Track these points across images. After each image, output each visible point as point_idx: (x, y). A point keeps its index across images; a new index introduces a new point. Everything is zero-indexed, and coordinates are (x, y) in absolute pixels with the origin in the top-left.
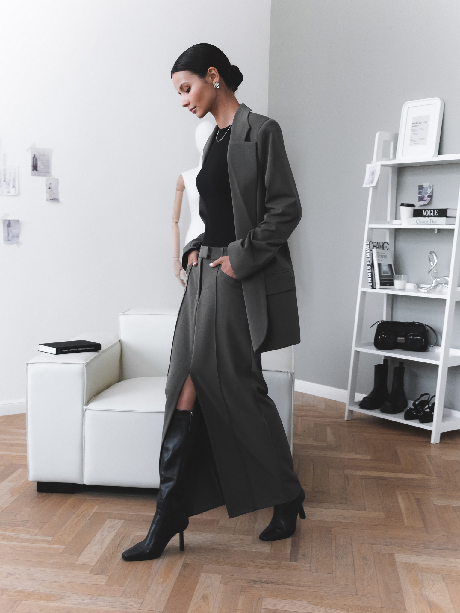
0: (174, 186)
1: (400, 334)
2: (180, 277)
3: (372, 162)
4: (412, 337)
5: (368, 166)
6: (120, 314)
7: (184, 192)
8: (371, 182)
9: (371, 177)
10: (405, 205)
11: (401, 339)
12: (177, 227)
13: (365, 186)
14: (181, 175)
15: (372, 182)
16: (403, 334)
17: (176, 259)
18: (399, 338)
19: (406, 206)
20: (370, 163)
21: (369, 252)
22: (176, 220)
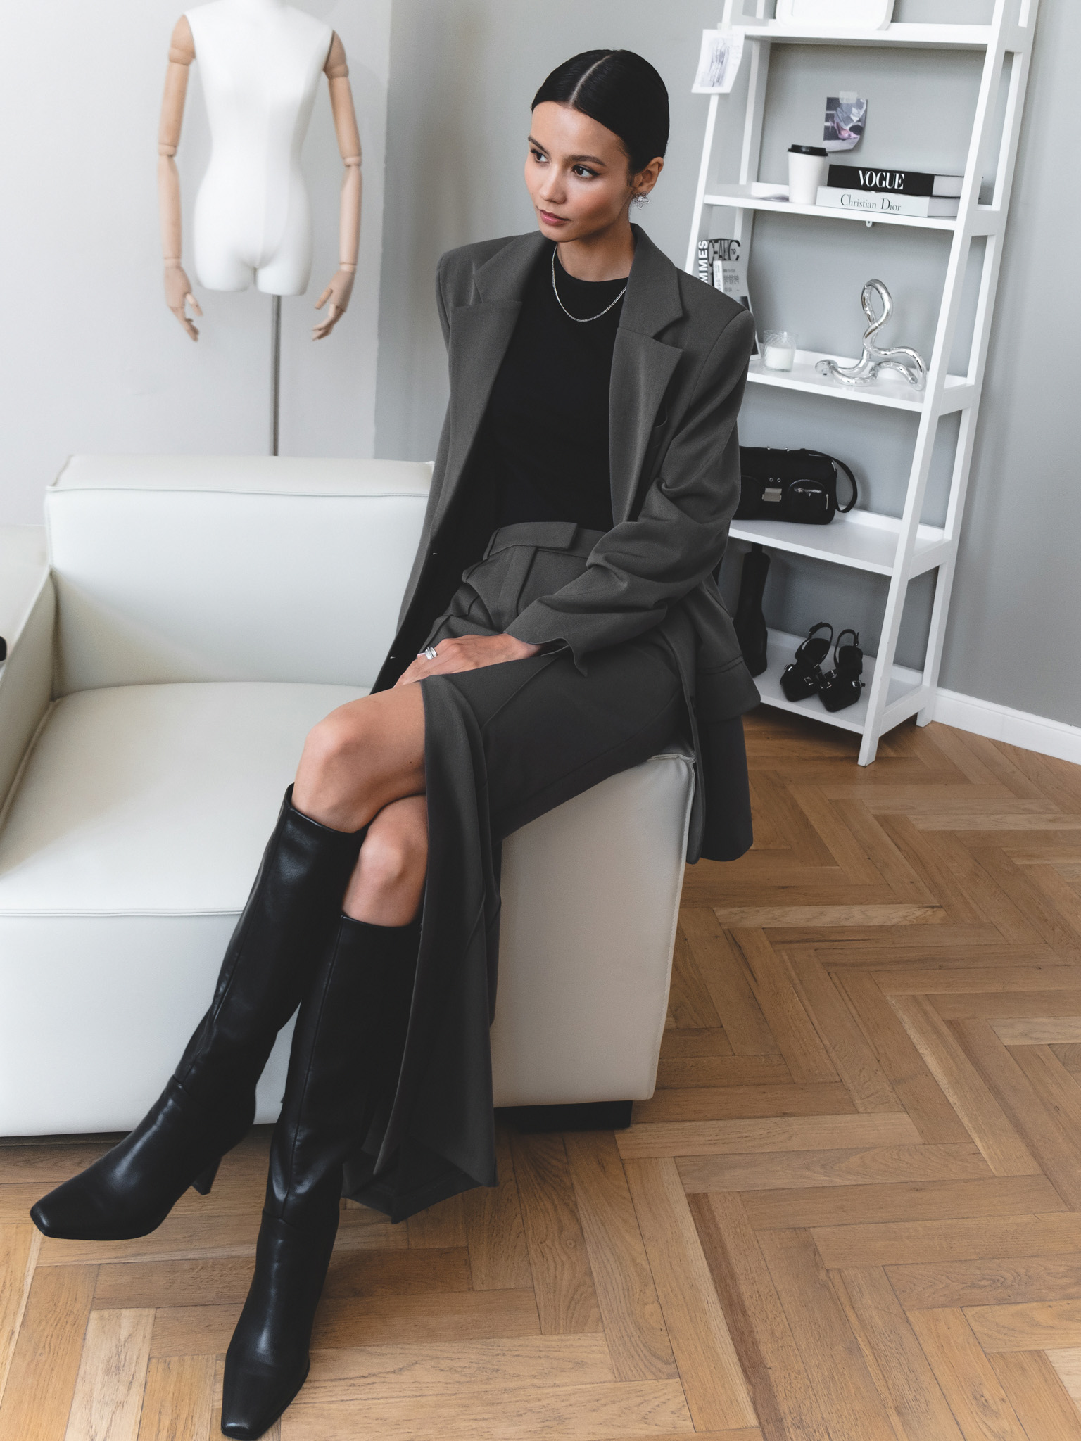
0: (163, 49)
1: (771, 480)
2: (184, 313)
3: (719, 24)
4: (800, 490)
5: (708, 36)
6: (49, 488)
7: (192, 67)
8: (715, 80)
9: (716, 66)
10: (804, 150)
11: (773, 494)
12: (173, 169)
13: (697, 88)
14: (184, 19)
15: (719, 80)
16: (779, 480)
17: (171, 262)
18: (767, 490)
19: (806, 153)
20: (714, 27)
21: (706, 269)
22: (168, 149)
